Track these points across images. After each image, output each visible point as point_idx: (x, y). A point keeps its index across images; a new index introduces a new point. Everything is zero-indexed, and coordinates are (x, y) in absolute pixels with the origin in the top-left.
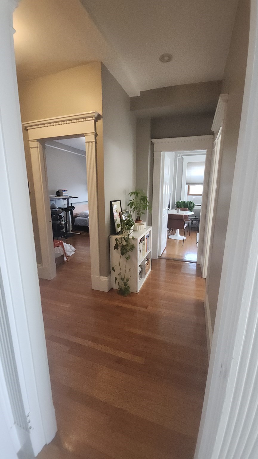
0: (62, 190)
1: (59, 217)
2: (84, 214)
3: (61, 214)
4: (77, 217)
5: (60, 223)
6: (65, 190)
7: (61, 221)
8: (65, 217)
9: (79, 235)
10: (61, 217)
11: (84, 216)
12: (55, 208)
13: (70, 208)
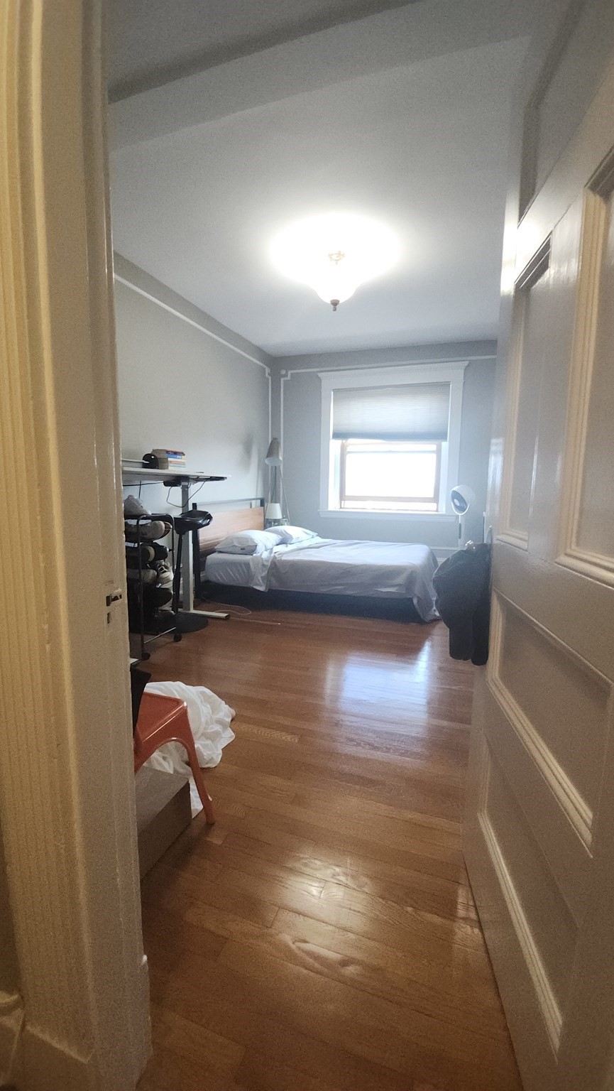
0: (167, 452)
1: (152, 551)
2: (239, 543)
3: (160, 542)
4: (213, 551)
5: (158, 579)
6: (175, 453)
7: (161, 571)
8: (176, 551)
9: (222, 622)
10: (161, 553)
11: (238, 550)
12: (137, 517)
13: (192, 520)
